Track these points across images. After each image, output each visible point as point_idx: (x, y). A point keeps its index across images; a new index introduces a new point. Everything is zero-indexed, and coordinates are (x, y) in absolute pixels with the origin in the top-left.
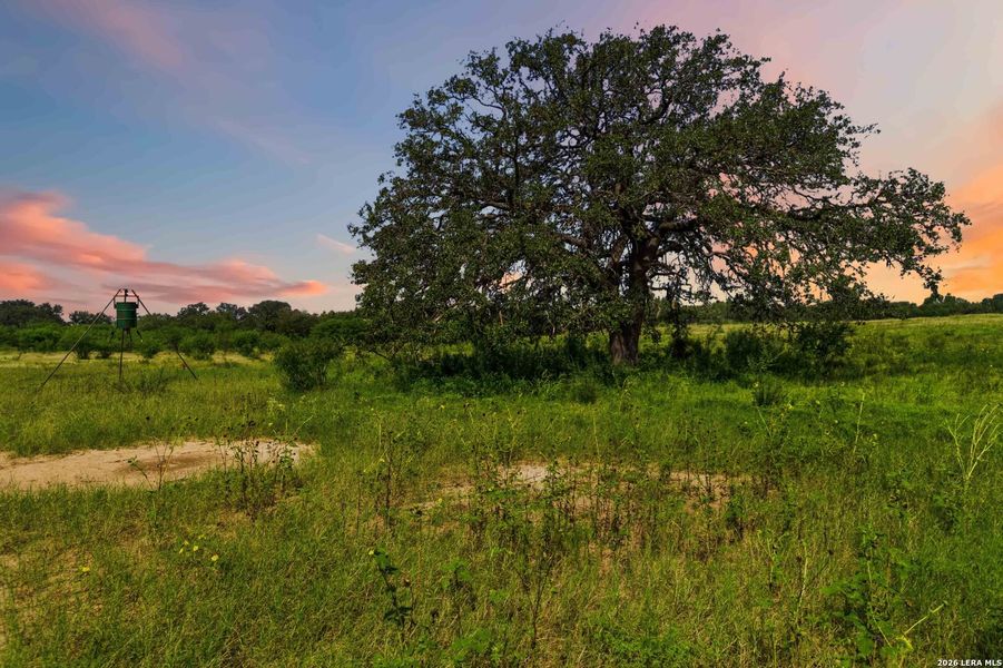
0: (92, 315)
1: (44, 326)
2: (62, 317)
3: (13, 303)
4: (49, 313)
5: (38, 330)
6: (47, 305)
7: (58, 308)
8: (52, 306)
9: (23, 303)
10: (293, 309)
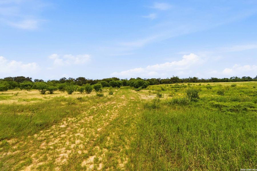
0: (39, 80)
1: (27, 82)
2: (32, 80)
3: (20, 77)
4: (29, 79)
5: (26, 83)
6: (28, 78)
7: (31, 78)
8: (30, 78)
9: (22, 77)
10: (86, 79)
